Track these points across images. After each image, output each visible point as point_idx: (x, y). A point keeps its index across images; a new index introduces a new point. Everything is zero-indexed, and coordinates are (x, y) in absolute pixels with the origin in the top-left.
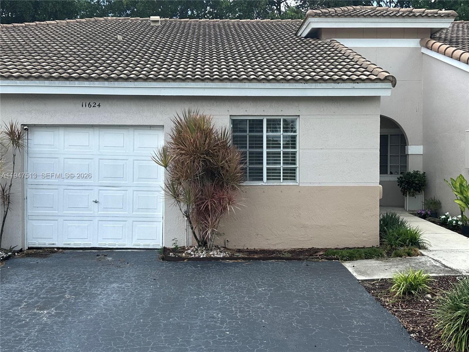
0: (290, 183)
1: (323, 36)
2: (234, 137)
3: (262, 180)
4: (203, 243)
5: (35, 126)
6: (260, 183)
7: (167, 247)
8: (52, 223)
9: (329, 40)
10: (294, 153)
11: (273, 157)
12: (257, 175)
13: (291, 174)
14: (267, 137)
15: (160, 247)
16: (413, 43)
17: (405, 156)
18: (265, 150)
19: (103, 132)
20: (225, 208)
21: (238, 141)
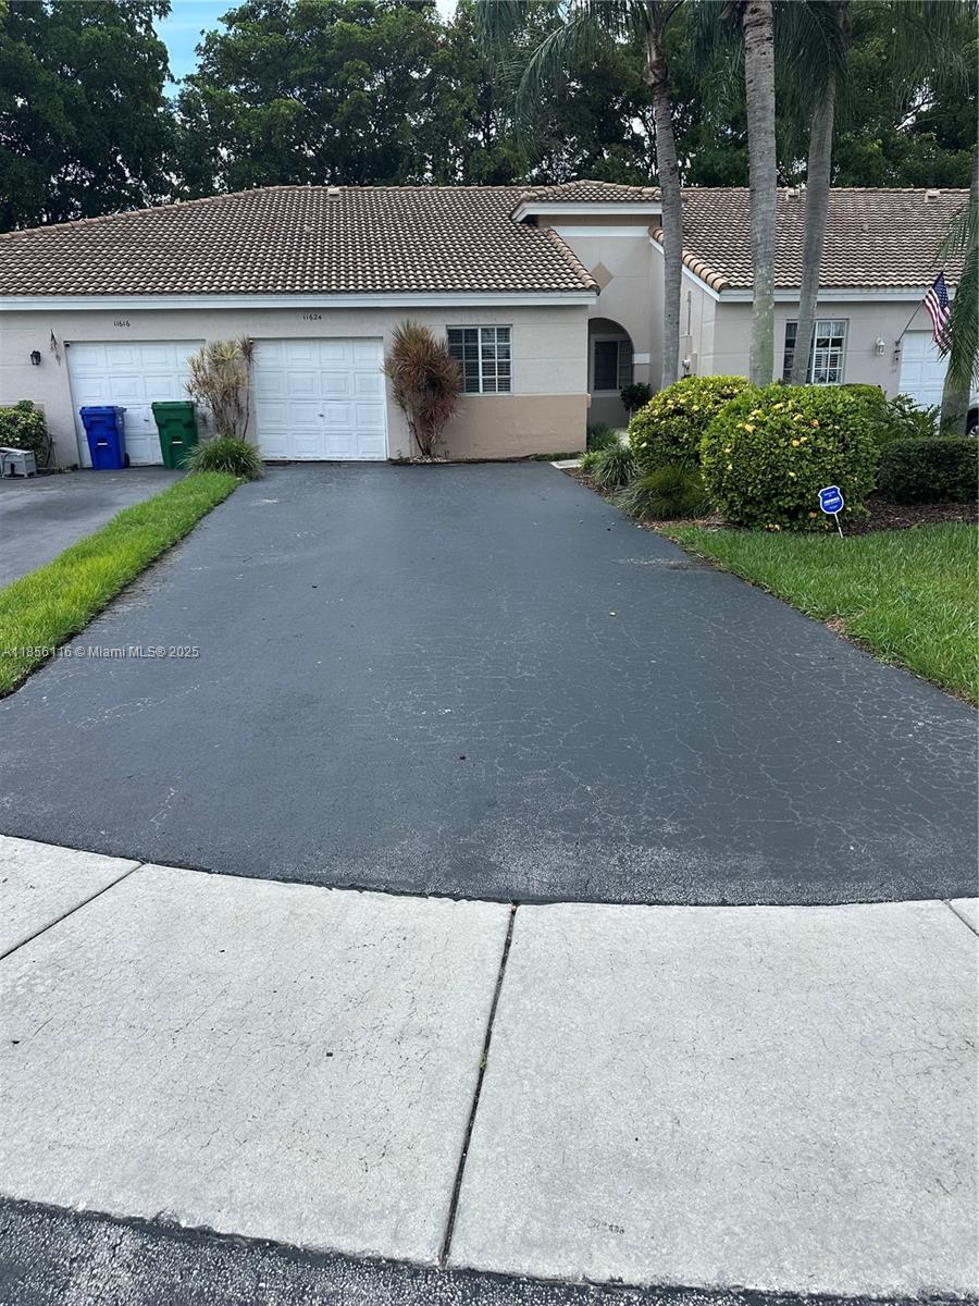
0: (505, 394)
1: (541, 224)
2: (451, 348)
3: (478, 391)
4: (427, 451)
5: (259, 339)
6: (476, 394)
7: (393, 458)
8: (281, 438)
9: (546, 230)
10: (508, 363)
11: (488, 369)
12: (473, 387)
13: (505, 385)
14: (483, 347)
15: (385, 459)
16: (640, 232)
17: (630, 367)
18: (480, 361)
19: (324, 344)
20: (447, 416)
21: (455, 352)
